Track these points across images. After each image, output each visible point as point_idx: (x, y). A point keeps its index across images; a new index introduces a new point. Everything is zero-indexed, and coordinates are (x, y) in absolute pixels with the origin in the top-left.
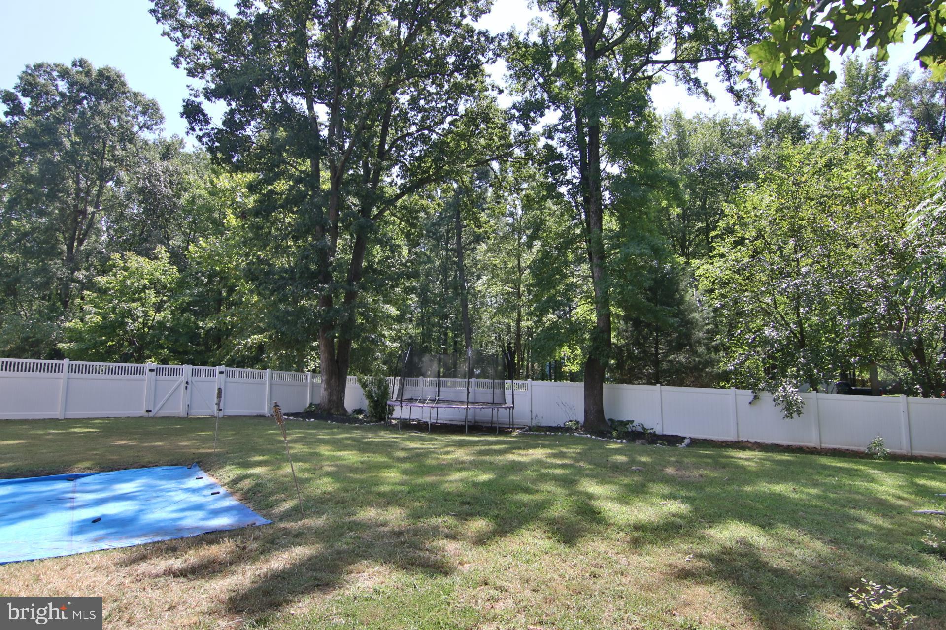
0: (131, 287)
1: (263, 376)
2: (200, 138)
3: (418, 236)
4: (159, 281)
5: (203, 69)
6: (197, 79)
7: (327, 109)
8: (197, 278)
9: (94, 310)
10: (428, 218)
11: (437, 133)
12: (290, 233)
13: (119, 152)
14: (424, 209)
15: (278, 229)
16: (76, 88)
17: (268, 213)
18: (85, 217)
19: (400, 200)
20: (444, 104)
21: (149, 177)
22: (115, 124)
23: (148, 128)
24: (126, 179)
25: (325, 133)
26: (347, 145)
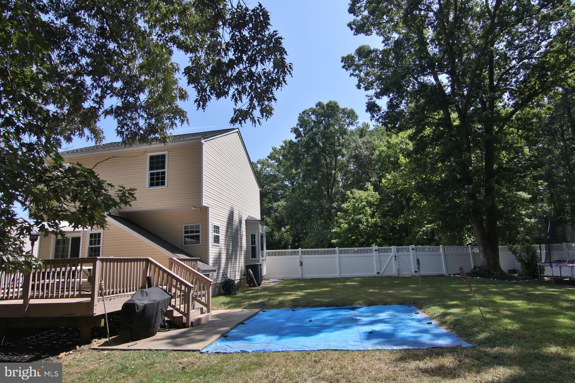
0: (358, 207)
1: (438, 250)
2: (377, 120)
3: (535, 137)
4: (370, 202)
5: (372, 83)
6: (370, 91)
7: (447, 76)
8: (388, 197)
9: (344, 221)
10: (540, 121)
11: (535, 58)
12: (438, 158)
13: (342, 141)
14: (535, 115)
15: (430, 158)
16: (319, 116)
17: (424, 150)
18: (332, 176)
19: (514, 116)
20: (536, 35)
21: (357, 148)
22: (336, 127)
23: (351, 124)
24: (346, 152)
25: (448, 90)
26: (466, 93)
